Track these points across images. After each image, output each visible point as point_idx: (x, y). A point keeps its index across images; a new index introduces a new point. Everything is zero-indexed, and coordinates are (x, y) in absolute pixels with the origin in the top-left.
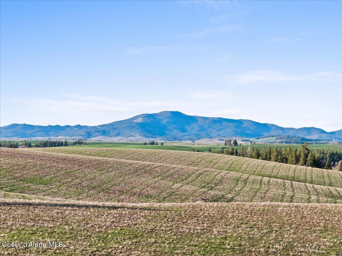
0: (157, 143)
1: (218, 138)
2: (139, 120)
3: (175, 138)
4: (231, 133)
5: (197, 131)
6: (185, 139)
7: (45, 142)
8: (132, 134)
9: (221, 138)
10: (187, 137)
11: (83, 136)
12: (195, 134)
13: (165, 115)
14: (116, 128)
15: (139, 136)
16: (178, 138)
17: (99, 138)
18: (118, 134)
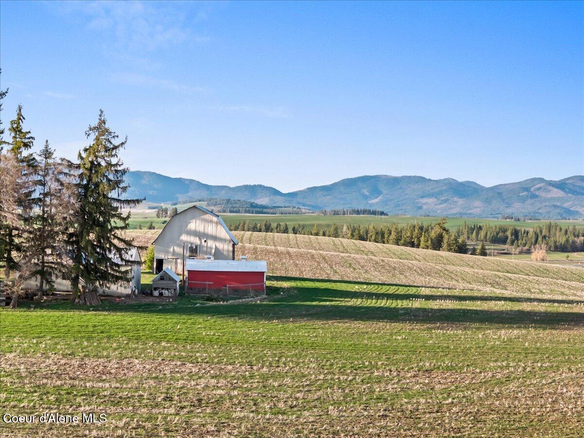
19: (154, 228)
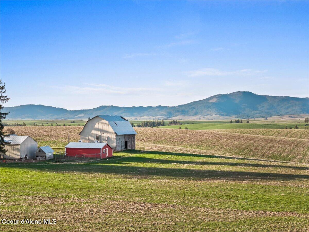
0: (241, 121)
1: (289, 116)
2: (215, 100)
3: (248, 116)
4: (299, 111)
5: (267, 110)
6: (258, 117)
7: (146, 122)
8: (209, 113)
9: (291, 115)
10: (258, 115)
11: (165, 115)
12: (265, 112)
13: (237, 95)
14: (194, 108)
15: (215, 114)
16: (250, 116)
17: (180, 117)
18: (196, 114)
19: (298, 128)
